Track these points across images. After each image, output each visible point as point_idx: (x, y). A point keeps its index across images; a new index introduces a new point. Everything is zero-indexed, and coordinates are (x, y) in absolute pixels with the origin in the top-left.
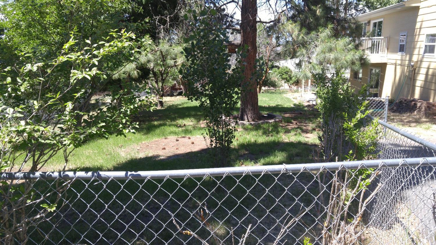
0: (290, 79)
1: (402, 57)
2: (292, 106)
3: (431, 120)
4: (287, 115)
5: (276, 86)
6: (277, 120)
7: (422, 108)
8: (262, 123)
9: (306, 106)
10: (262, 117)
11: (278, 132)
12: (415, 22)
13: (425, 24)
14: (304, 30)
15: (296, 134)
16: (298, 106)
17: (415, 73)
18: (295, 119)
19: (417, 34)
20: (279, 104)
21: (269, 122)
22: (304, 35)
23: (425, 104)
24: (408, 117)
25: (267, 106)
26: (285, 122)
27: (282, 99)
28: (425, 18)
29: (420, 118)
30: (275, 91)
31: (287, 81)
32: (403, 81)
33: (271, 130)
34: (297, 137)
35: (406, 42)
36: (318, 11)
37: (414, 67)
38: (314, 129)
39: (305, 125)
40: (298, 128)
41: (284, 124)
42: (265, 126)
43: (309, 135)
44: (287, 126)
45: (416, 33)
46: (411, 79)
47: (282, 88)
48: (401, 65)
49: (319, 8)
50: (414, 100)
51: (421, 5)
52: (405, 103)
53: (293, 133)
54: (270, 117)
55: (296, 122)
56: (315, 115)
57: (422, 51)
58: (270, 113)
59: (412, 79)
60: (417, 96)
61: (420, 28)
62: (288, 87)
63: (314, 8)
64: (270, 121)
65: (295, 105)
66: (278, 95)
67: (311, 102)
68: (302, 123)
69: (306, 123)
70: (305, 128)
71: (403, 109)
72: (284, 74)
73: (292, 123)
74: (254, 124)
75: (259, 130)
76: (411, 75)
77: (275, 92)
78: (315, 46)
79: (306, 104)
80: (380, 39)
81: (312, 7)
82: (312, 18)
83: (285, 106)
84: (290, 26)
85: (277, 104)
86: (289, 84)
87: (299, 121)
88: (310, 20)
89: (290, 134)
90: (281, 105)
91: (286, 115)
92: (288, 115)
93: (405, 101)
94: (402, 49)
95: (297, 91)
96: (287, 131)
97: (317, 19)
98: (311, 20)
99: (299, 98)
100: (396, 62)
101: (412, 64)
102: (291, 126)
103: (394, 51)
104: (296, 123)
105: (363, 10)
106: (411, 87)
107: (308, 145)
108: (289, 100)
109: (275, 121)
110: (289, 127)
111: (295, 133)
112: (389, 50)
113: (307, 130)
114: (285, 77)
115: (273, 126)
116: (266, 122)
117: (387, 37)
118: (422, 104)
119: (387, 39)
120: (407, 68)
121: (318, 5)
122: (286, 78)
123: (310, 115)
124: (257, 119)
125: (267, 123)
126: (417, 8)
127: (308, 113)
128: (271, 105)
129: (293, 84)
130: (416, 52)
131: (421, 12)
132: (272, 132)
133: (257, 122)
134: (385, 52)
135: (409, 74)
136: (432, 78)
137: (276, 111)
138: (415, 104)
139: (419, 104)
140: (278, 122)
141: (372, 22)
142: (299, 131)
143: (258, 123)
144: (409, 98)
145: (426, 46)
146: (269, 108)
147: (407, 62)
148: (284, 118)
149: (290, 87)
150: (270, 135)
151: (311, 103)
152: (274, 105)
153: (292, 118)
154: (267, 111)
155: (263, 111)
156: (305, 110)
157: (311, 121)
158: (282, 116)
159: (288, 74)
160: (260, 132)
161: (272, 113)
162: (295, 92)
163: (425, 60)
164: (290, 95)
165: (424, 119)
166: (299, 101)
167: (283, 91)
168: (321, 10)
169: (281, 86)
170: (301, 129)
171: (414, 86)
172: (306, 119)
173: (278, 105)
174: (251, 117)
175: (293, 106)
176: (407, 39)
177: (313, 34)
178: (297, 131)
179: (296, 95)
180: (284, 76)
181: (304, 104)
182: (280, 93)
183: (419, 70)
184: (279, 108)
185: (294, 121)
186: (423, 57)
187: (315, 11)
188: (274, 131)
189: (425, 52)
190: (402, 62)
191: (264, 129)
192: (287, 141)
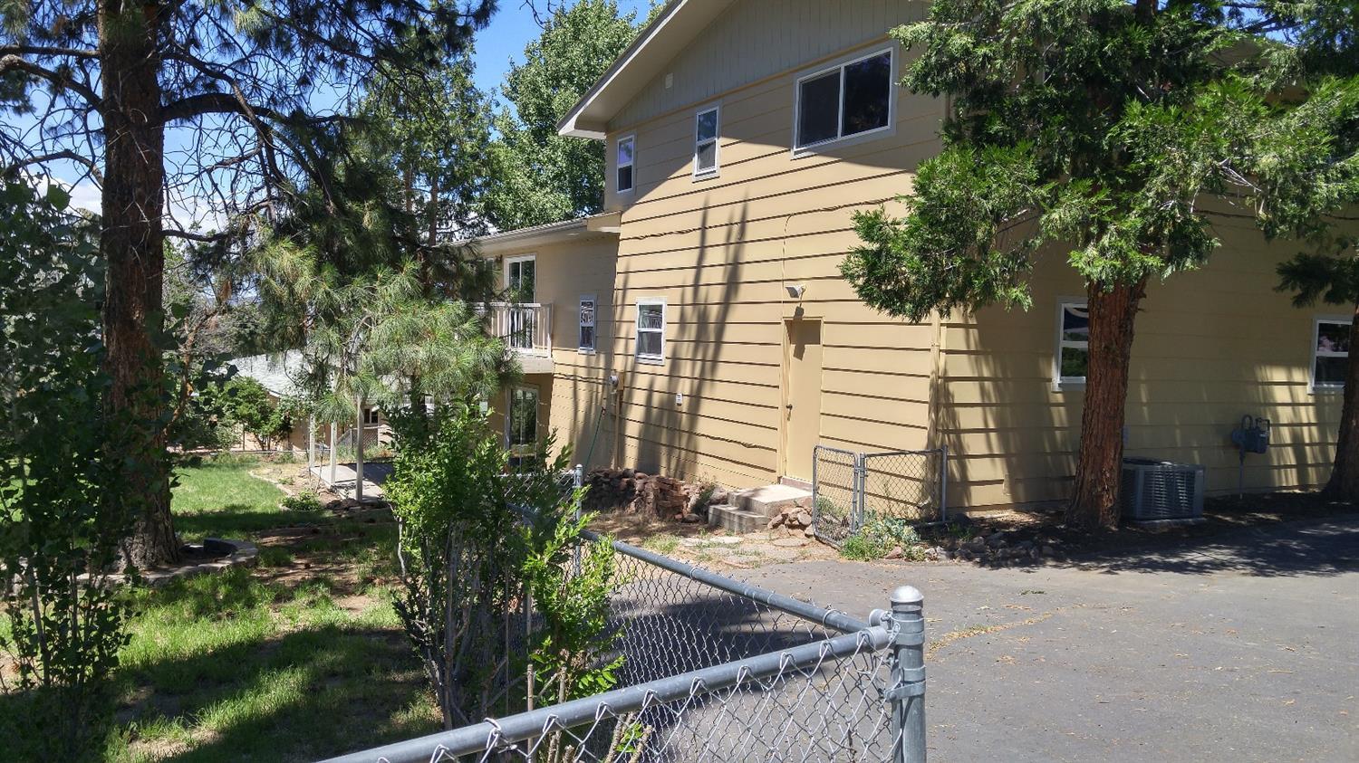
0: (262, 419)
1: (588, 361)
2: (281, 507)
3: (670, 524)
4: (271, 540)
5: (218, 442)
6: (242, 559)
7: (648, 495)
8: (189, 576)
9: (328, 507)
10: (182, 555)
11: (250, 604)
12: (613, 273)
13: (634, 281)
14: (329, 273)
15: (313, 602)
16: (304, 506)
17: (621, 403)
18: (301, 551)
19: (619, 302)
20: (235, 502)
21: (216, 569)
22: (330, 287)
23: (652, 483)
24: (618, 519)
25: (195, 512)
26: (269, 565)
27: (244, 486)
28: (636, 264)
29: (646, 521)
30: (215, 458)
31: (253, 425)
32: (594, 422)
33: (226, 596)
34: (318, 611)
35: (597, 322)
36: (366, 218)
37: (620, 388)
38: (367, 581)
39: (335, 567)
40: (317, 580)
41: (268, 572)
42: (200, 584)
43: (354, 601)
44: (275, 576)
45: (616, 301)
46: (613, 417)
47: (237, 448)
48: (587, 380)
49: (372, 209)
50: (626, 474)
51: (624, 231)
52: (605, 483)
53: (302, 599)
54: (216, 550)
55: (304, 561)
56: (362, 534)
57: (633, 346)
58: (208, 535)
59: (617, 418)
60: (630, 463)
61: (625, 289)
62: (257, 447)
63: (355, 207)
64: (219, 565)
65: (290, 503)
66: (227, 474)
67: (342, 491)
68: (325, 563)
69: (339, 563)
70: (337, 578)
71: (603, 499)
72: (240, 404)
73: (293, 566)
74: (157, 579)
75: (180, 603)
76: (613, 408)
77: (214, 463)
78: (366, 321)
79: (327, 499)
80: (531, 308)
81: (350, 204)
82: (349, 238)
83: (259, 510)
84: (287, 255)
85: (229, 504)
86: (260, 435)
87: (315, 556)
88: (345, 243)
89: (293, 603)
90: (243, 507)
91: (265, 540)
92: (274, 539)
93: (606, 475)
94: (586, 338)
95: (287, 459)
96: (283, 596)
97: (364, 239)
98: (349, 242)
99: (299, 482)
100: (575, 372)
101: (614, 378)
102: (291, 578)
103: (567, 344)
104: (307, 566)
105: (478, 225)
106: (616, 440)
107: (359, 632)
108: (267, 488)
109: (236, 565)
110: (286, 581)
111: (311, 599)
112: (556, 341)
113: (347, 583)
114: (246, 412)
115: (230, 581)
116: (204, 568)
117: (550, 306)
118: (645, 483)
119: (550, 310)
120: (603, 387)
121: (368, 199)
122: (249, 418)
123: (347, 534)
124: (168, 562)
125: (206, 572)
126: (615, 239)
127: (337, 527)
128: (207, 509)
129: (272, 435)
130: (620, 348)
131: (624, 248)
132: (229, 600)
133: (166, 571)
134: (546, 345)
135: (609, 405)
136: (660, 417)
137: (228, 529)
138: (630, 484)
139: (638, 485)
140: (246, 564)
141: (508, 261)
142: (323, 590)
143: (172, 575)
144: (612, 467)
145: (640, 334)
146: (201, 521)
147: (601, 374)
148: (263, 550)
149: (262, 444)
150: (223, 614)
151: (342, 495)
152: (218, 508)
153: (291, 549)
154: (195, 531)
155: (183, 531)
156: (327, 520)
157: (355, 555)
158: (257, 545)
159: (254, 402)
160: (187, 608)
161: (214, 535)
162: (283, 461)
163: (641, 368)
164: (266, 473)
165: (656, 525)
166: (303, 492)
167: (241, 459)
168: (375, 214)
169: (234, 442)
170: (328, 583)
171: (622, 436)
172: (335, 550)
173: (234, 507)
174: (144, 557)
175: (286, 509)
176: (596, 313)
177: (359, 286)
178: (314, 592)
179: (289, 471)
180: (243, 409)
181: (318, 499)
182: (234, 467)
183: (630, 396)
184: (238, 517)
185: (298, 558)
186: (636, 363)
187: (359, 217)
188: (238, 600)
189: (640, 350)
190: (589, 373)
191: (198, 594)
192: (286, 627)
